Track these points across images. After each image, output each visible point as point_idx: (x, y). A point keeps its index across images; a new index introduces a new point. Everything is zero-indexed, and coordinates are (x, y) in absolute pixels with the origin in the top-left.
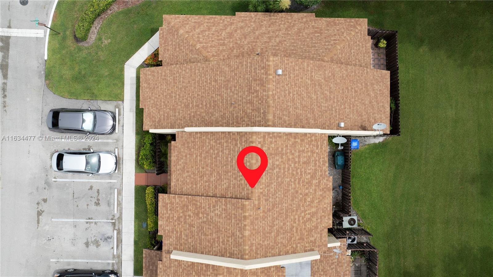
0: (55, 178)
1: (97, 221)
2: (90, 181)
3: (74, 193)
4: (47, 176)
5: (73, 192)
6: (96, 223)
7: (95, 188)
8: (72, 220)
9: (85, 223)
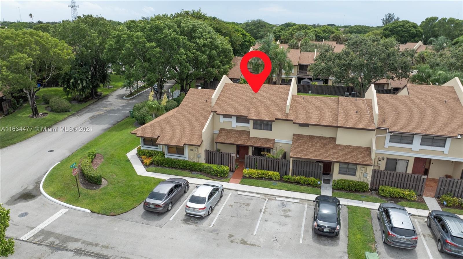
0: (210, 225)
1: (264, 207)
2: (224, 205)
3: (232, 216)
4: (204, 230)
5: (230, 217)
6: (266, 208)
7: (232, 203)
8: (259, 222)
9: (264, 214)
